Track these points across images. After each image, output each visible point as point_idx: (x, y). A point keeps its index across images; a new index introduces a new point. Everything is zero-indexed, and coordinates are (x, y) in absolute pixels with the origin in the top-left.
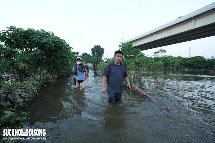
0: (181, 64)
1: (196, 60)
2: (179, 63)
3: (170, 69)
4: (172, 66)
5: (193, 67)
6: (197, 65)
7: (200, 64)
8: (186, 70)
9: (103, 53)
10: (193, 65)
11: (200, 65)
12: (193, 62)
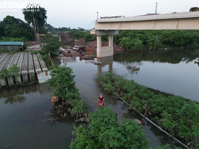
0: (162, 42)
1: (177, 37)
2: (160, 41)
3: (149, 49)
4: (151, 45)
5: (173, 45)
6: (178, 43)
7: (181, 41)
8: (166, 49)
9: (46, 17)
10: (173, 42)
11: (180, 43)
12: (174, 39)
